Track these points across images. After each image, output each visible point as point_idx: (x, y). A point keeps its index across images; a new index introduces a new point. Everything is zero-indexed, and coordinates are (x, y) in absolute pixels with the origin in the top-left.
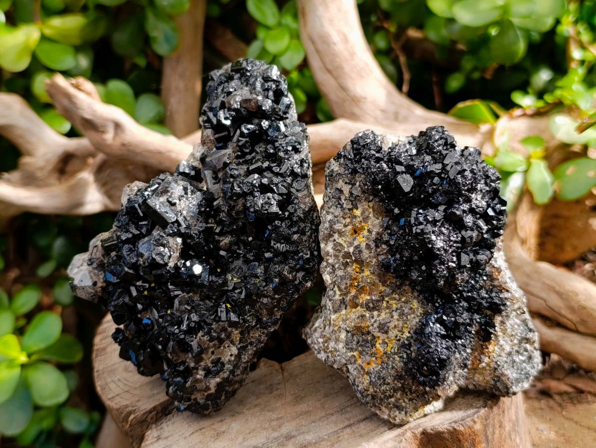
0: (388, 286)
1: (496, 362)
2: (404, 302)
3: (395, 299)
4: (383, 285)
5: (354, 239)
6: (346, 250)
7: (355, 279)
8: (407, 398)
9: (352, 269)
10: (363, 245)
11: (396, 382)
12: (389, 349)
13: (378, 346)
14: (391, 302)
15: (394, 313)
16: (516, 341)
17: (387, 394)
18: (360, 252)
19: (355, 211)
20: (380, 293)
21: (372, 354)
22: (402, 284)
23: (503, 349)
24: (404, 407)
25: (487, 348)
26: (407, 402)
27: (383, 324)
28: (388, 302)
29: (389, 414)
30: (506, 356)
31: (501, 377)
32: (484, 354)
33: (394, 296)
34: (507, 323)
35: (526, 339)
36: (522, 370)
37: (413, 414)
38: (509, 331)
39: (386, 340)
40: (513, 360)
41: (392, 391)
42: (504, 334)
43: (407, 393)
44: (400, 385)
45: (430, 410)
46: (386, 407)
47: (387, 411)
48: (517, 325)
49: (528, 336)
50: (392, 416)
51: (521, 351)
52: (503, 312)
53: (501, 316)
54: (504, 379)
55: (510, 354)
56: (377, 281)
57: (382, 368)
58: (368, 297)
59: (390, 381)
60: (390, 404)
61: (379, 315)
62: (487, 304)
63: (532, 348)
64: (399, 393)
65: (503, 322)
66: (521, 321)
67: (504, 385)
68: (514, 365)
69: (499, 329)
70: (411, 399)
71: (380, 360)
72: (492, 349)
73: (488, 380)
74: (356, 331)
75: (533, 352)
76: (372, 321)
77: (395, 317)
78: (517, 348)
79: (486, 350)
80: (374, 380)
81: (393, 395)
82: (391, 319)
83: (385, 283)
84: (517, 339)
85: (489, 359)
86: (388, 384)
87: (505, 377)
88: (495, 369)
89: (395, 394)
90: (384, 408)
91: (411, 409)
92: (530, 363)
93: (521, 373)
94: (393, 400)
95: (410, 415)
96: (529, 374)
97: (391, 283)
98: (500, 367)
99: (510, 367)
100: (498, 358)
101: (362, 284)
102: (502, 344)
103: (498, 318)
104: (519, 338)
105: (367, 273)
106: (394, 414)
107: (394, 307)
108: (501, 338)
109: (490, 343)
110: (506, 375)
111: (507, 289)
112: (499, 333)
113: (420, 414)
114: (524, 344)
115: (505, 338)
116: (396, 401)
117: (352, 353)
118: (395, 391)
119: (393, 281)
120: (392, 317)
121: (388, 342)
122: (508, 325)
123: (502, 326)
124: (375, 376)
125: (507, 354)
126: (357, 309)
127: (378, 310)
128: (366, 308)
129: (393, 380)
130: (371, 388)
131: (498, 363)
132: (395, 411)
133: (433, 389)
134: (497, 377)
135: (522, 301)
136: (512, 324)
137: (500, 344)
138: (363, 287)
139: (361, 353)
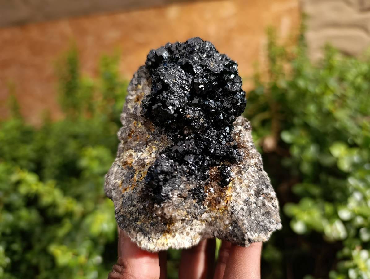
0: (152, 134)
1: (232, 207)
2: (161, 147)
3: (155, 144)
4: (149, 134)
5: (136, 104)
6: (131, 112)
7: (133, 131)
8: (149, 223)
9: (132, 124)
10: (139, 106)
11: (139, 204)
12: (142, 178)
13: (135, 176)
14: (153, 147)
15: (152, 154)
16: (252, 192)
17: (134, 216)
18: (137, 109)
19: (139, 85)
20: (146, 140)
21: (130, 182)
22: (161, 133)
23: (240, 196)
24: (148, 233)
25: (225, 192)
26: (149, 226)
27: (142, 159)
28: (151, 146)
29: (136, 237)
30: (243, 203)
31: (238, 222)
32: (222, 197)
33: (155, 142)
34: (244, 175)
35: (264, 194)
36: (259, 222)
37: (155, 241)
38: (246, 182)
39: (142, 173)
40: (250, 209)
41: (137, 213)
42: (241, 183)
43: (149, 217)
44: (142, 207)
45: (174, 244)
46: (134, 230)
47: (135, 234)
48: (254, 178)
49: (265, 191)
50: (139, 240)
51: (259, 205)
52: (239, 163)
53: (238, 167)
54: (240, 225)
55: (247, 202)
56: (145, 131)
57: (133, 193)
58: (138, 142)
59: (135, 203)
60: (136, 228)
61: (142, 155)
62: (225, 154)
63: (270, 205)
64: (143, 216)
65: (239, 172)
66: (258, 176)
67: (240, 230)
68: (252, 215)
69: (236, 179)
70: (152, 225)
71: (134, 187)
72: (229, 194)
73: (227, 225)
74: (125, 166)
75: (271, 208)
76: (136, 159)
77: (152, 157)
78: (255, 200)
79: (224, 194)
80: (125, 201)
81: (138, 217)
82: (149, 158)
83: (150, 132)
84: (254, 191)
85: (227, 203)
86: (134, 206)
87: (240, 222)
88: (232, 213)
89: (140, 216)
90: (132, 231)
91: (153, 235)
92: (268, 218)
93: (258, 223)
94: (139, 223)
95: (153, 242)
96: (266, 227)
97: (154, 132)
98: (236, 212)
99: (246, 215)
100: (235, 204)
101: (135, 134)
102: (239, 191)
103: (235, 167)
104: (256, 190)
105: (140, 125)
106: (140, 238)
107: (154, 150)
108: (238, 186)
109: (227, 189)
110: (241, 220)
111: (244, 146)
112: (236, 182)
113: (163, 245)
114: (261, 198)
115: (241, 188)
116: (141, 224)
117: (117, 181)
118: (140, 213)
119: (155, 130)
120: (151, 157)
121: (143, 174)
122: (245, 176)
123: (239, 176)
124: (126, 199)
125: (244, 202)
126: (129, 150)
127: (142, 151)
128: (135, 150)
129: (137, 202)
130: (122, 209)
131: (235, 208)
132: (140, 235)
133: (159, 206)
134: (235, 223)
135: (258, 159)
136: (249, 177)
137: (237, 191)
138: (137, 136)
139: (123, 182)
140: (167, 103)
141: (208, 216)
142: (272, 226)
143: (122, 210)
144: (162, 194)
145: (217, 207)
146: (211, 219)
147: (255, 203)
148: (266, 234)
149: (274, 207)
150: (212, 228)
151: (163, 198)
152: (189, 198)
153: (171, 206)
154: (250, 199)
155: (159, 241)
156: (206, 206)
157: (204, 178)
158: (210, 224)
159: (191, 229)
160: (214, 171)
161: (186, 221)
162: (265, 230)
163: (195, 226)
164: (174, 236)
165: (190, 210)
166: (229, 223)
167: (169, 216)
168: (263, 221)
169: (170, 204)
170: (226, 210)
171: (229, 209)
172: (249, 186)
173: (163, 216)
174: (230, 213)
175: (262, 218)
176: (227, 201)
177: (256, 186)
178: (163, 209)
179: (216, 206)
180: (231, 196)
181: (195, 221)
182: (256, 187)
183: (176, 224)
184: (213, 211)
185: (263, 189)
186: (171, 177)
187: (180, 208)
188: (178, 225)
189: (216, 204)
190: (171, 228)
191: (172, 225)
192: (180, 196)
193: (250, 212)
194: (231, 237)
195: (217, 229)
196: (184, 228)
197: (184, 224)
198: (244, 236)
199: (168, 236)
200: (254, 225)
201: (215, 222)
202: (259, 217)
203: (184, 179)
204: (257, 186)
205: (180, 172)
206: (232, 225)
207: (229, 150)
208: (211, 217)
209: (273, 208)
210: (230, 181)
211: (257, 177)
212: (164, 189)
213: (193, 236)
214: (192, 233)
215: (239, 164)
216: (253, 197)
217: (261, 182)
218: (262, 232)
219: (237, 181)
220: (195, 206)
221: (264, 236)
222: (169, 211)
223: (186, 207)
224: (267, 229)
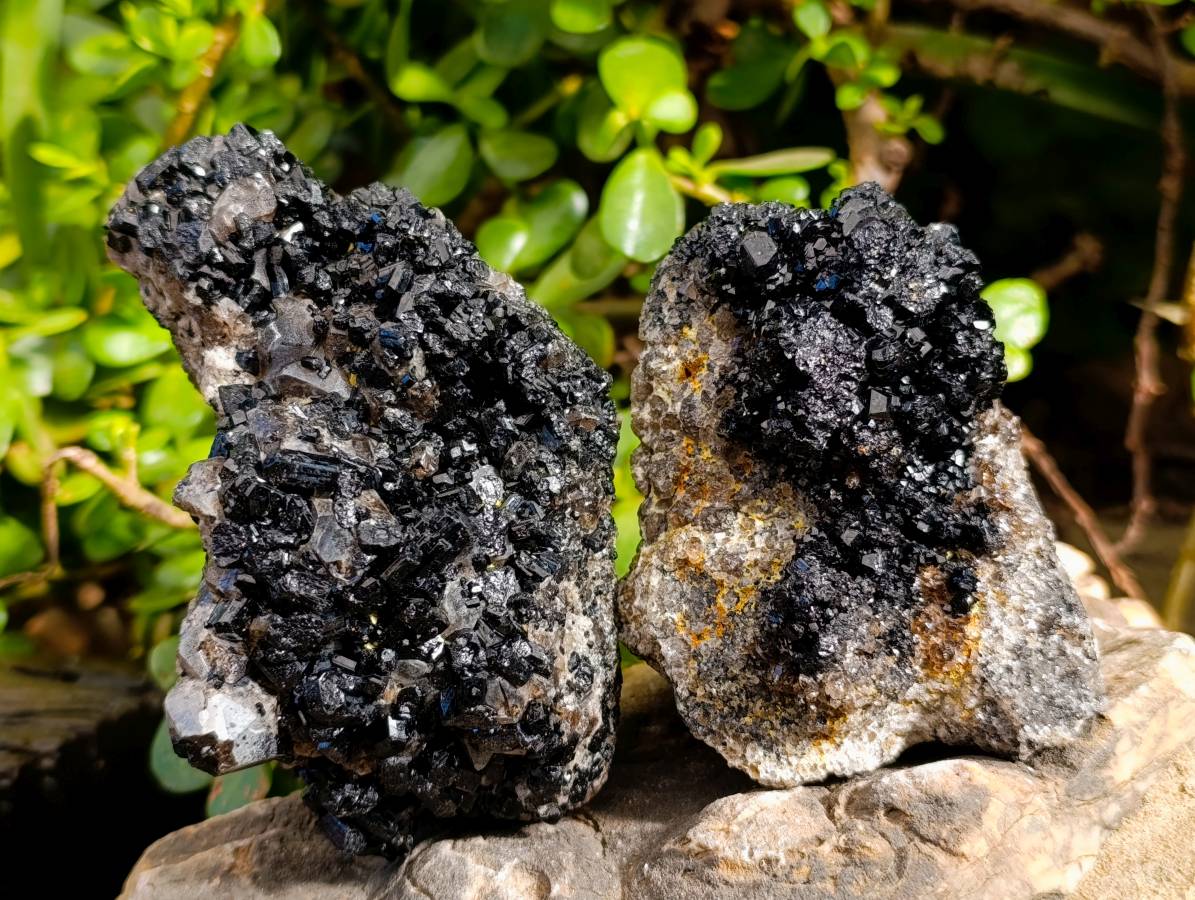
0: (746, 481)
1: (984, 666)
2: (778, 516)
3: (759, 509)
4: (738, 481)
5: (685, 387)
6: (670, 410)
7: (687, 469)
8: (777, 718)
9: (680, 448)
10: (698, 396)
11: (748, 675)
12: (740, 606)
13: (720, 601)
14: (754, 516)
15: (757, 538)
16: (1033, 625)
17: (734, 703)
18: (692, 407)
19: (686, 330)
20: (732, 497)
21: (707, 617)
22: (773, 477)
23: (1001, 638)
24: (776, 742)
25: (962, 631)
26: (779, 727)
27: (732, 555)
28: (747, 515)
29: (744, 756)
30: (1009, 654)
31: (999, 702)
32: (956, 644)
33: (759, 503)
34: (1009, 581)
35: (1061, 627)
36: (1052, 697)
37: (793, 760)
38: (1015, 600)
39: (737, 590)
40: (1028, 668)
41: (744, 697)
42: (1003, 604)
43: (775, 704)
44: (757, 681)
45: (840, 764)
46: (735, 737)
47: (738, 748)
48: (1035, 589)
49: (1064, 621)
50: (751, 761)
51: (1050, 655)
52: (995, 553)
53: (994, 562)
54: (1004, 707)
55: (1019, 652)
56: (726, 471)
57: (724, 644)
58: (708, 504)
59: (737, 671)
60: (743, 732)
61: (727, 540)
62: (958, 531)
63: (1079, 653)
64: (759, 703)
65: (998, 577)
66: (1047, 582)
67: (1007, 721)
68: (1033, 681)
69: (990, 593)
70: (785, 722)
71: (721, 629)
72: (975, 635)
73: (971, 710)
74: (681, 572)
75: (1081, 662)
76: (713, 551)
77: (758, 545)
78: (1039, 645)
79: (960, 634)
80: (705, 669)
81: (747, 707)
82: (749, 548)
83: (742, 474)
84: (1037, 621)
85: (969, 657)
86: (734, 679)
87: (1005, 701)
88: (984, 680)
89: (751, 704)
90: (731, 741)
91: (789, 747)
92: (1074, 687)
93: (1050, 702)
94: (748, 720)
95: (790, 764)
96: (1070, 709)
97: (753, 474)
98: (994, 679)
99: (1019, 683)
100: (989, 658)
101: (697, 478)
102: (999, 626)
103: (985, 565)
104: (1041, 619)
105: (707, 454)
106: (753, 756)
107: (759, 524)
108: (994, 613)
109: (968, 620)
110: (1008, 697)
111: (1008, 505)
112: (989, 601)
113: (814, 768)
114: (1055, 638)
115: (1004, 614)
116: (755, 723)
117: (668, 614)
118: (750, 696)
119: (757, 471)
120: (753, 545)
121: (741, 594)
122: (1012, 585)
123: (996, 585)
124: (708, 661)
125: (1013, 651)
126: (686, 527)
127: (725, 530)
128: (703, 525)
129: (743, 670)
130: (701, 688)
131: (989, 667)
132: (754, 750)
133: (812, 679)
134: (991, 704)
135: (1045, 537)
136: (1022, 586)
137: (993, 625)
138: (700, 484)
139: (687, 616)
140: (810, 424)
141: (921, 691)
142: (1084, 706)
143: (700, 692)
144: (821, 653)
145: (945, 669)
146: (928, 698)
147: (1041, 651)
148: (1071, 726)
149: (1088, 657)
150: (932, 718)
151: (823, 662)
152: (878, 654)
153: (840, 677)
154: (1026, 642)
155: (804, 761)
156: (917, 668)
157: (909, 601)
158: (927, 710)
159: (881, 726)
160: (930, 577)
161: (872, 708)
162: (1067, 716)
163: (889, 718)
164: (838, 746)
165: (882, 683)
166: (978, 706)
167: (839, 702)
168: (1062, 696)
169: (838, 674)
170: (969, 673)
171: (976, 671)
172: (1023, 611)
173: (823, 701)
174: (978, 680)
175: (1058, 688)
176: (970, 651)
177: (1042, 608)
178: (821, 685)
179: (942, 666)
180: (979, 638)
181: (893, 706)
182: (1040, 611)
183: (851, 718)
184: (933, 678)
185: (1059, 615)
186: (836, 611)
187: (862, 681)
188: (854, 718)
189: (943, 661)
190: (838, 725)
191: (841, 719)
192: (860, 652)
193: (1028, 673)
194: (983, 737)
195: (946, 720)
196: (866, 723)
197: (868, 715)
198: (1015, 733)
199: (825, 745)
200: (1041, 707)
201: (938, 703)
202: (1051, 687)
203: (868, 612)
204: (1046, 609)
205: (856, 597)
206: (984, 710)
207: (969, 519)
208: (928, 691)
209: (1087, 661)
210: (975, 600)
211: (1044, 585)
212: (824, 641)
213: (883, 740)
214: (882, 735)
215: (996, 556)
216: (1036, 636)
217: (1053, 598)
218: (1061, 722)
219: (991, 599)
220: (892, 670)
221: (1065, 731)
222: (836, 689)
223: (874, 677)
224: (1074, 715)
